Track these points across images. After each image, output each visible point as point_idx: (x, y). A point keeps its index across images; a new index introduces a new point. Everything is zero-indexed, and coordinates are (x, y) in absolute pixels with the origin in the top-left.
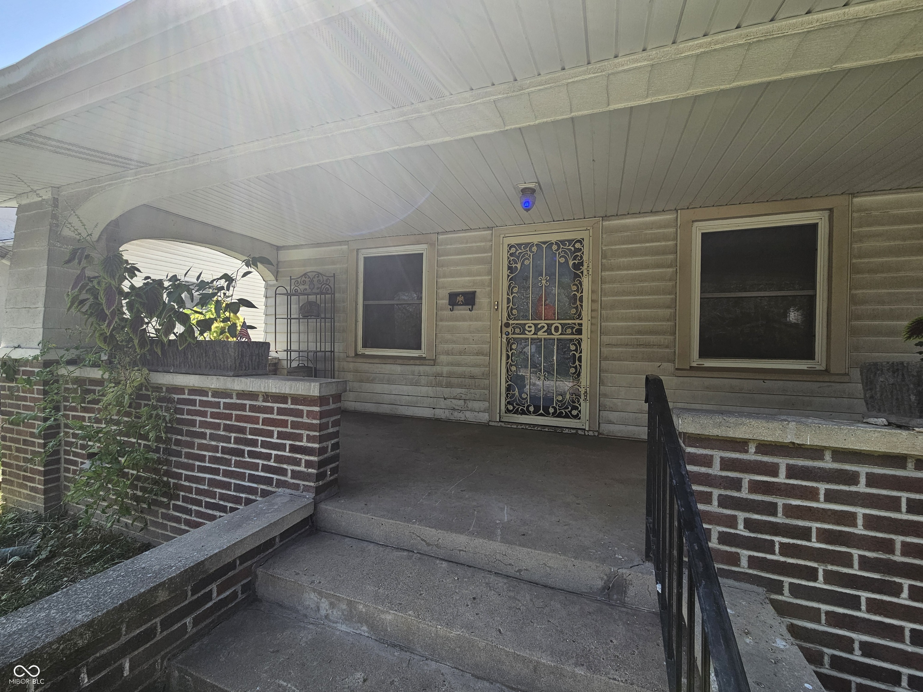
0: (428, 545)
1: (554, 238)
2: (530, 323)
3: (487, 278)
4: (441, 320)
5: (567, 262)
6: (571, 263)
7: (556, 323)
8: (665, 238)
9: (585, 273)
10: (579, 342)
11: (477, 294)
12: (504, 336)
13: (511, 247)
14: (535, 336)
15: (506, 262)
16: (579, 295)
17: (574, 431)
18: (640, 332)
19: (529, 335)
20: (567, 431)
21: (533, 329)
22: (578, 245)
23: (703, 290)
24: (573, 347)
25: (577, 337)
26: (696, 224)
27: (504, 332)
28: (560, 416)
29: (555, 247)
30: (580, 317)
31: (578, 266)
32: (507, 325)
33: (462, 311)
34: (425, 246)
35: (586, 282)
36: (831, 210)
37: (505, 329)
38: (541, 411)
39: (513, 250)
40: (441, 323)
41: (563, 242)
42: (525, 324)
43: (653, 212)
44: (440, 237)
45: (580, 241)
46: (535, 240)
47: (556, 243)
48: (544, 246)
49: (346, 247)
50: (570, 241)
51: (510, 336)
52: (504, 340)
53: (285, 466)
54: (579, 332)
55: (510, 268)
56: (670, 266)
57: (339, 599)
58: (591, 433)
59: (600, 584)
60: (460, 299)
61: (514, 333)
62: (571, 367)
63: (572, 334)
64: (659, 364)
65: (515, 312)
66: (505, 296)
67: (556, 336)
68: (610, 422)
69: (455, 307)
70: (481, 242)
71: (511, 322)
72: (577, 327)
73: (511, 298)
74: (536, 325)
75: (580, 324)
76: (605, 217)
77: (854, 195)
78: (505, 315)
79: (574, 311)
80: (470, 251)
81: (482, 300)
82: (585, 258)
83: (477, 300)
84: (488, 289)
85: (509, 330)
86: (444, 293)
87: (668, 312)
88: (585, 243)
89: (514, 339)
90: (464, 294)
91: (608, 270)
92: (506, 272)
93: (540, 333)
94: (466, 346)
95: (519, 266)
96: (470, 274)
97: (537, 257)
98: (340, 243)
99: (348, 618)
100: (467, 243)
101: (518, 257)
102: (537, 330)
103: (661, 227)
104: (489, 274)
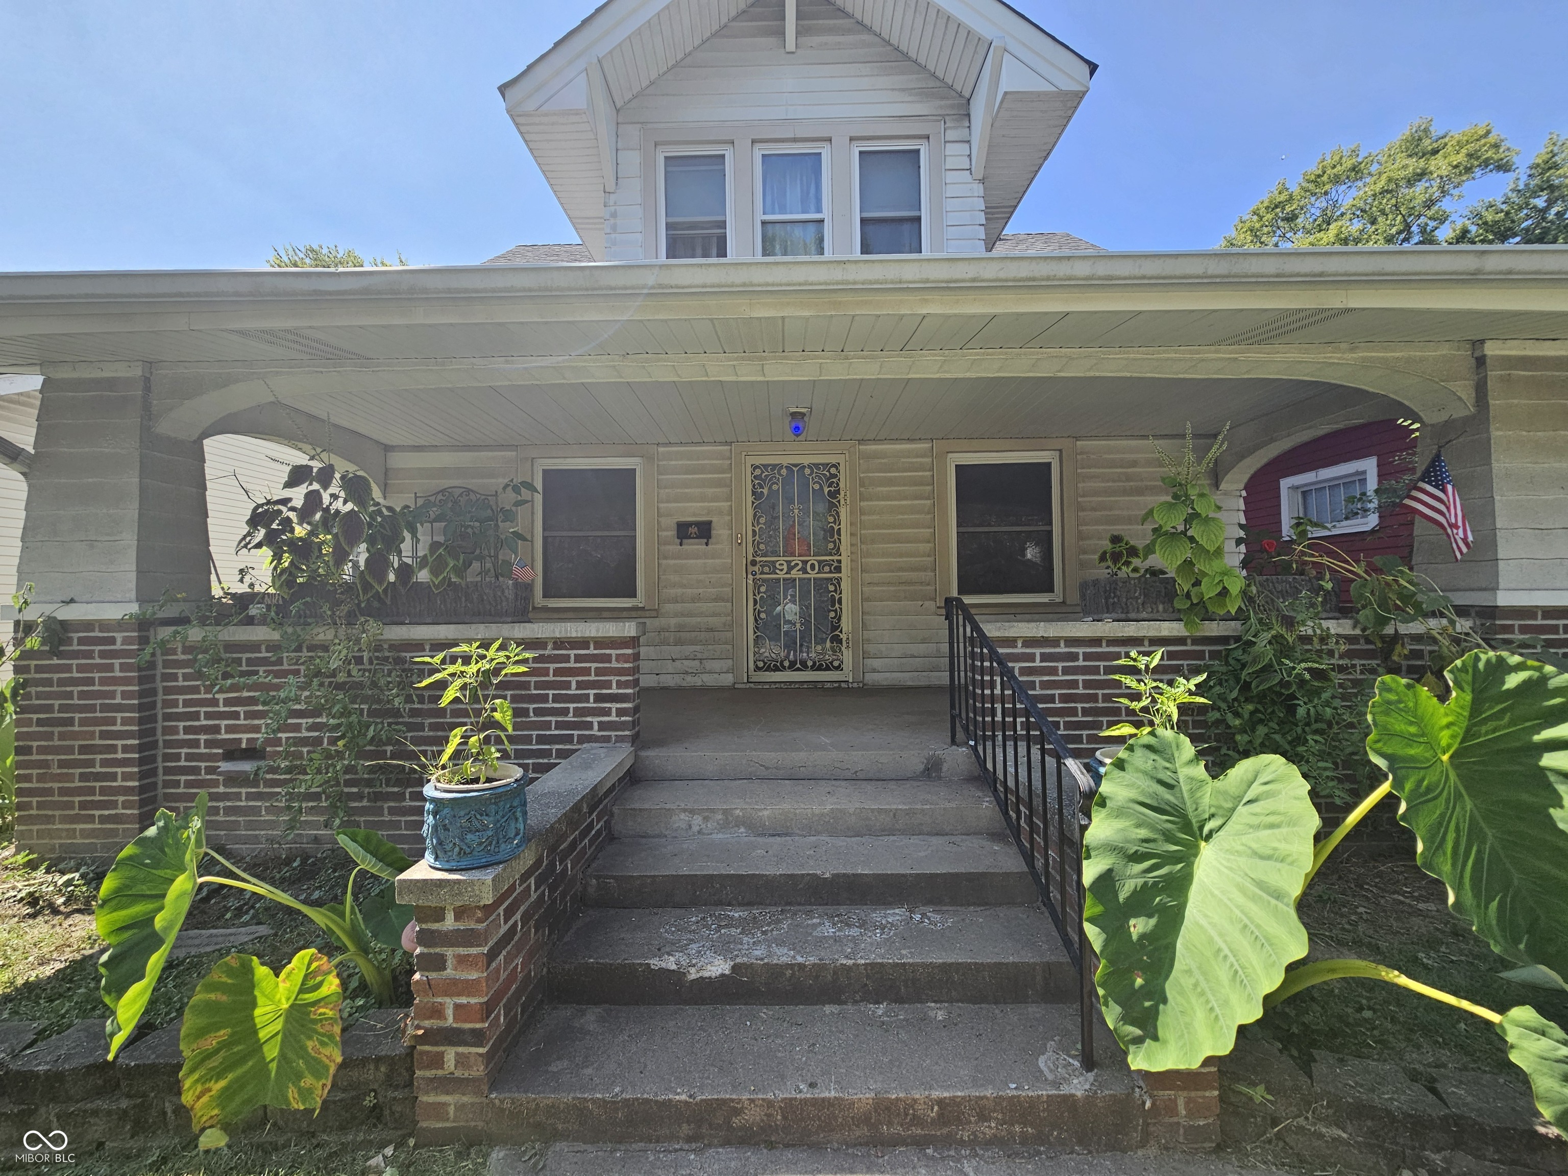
0: (767, 768)
1: (806, 460)
2: (781, 559)
3: (726, 504)
4: (666, 558)
5: (821, 488)
6: (826, 490)
7: (813, 560)
8: (921, 468)
9: (842, 502)
10: (839, 580)
11: (713, 525)
12: (750, 576)
13: (755, 467)
14: (788, 576)
15: (750, 487)
16: (836, 528)
17: (836, 685)
18: (901, 569)
19: (781, 575)
20: (828, 685)
21: (785, 567)
22: (833, 471)
23: (959, 525)
24: (831, 588)
25: (836, 575)
26: (950, 455)
27: (750, 571)
28: (820, 668)
29: (807, 471)
30: (838, 553)
31: (834, 494)
32: (754, 563)
33: (694, 546)
34: (637, 460)
35: (843, 512)
36: (1060, 451)
37: (751, 568)
38: (798, 665)
39: (758, 472)
40: (664, 562)
41: (817, 465)
42: (776, 562)
43: (910, 440)
44: (661, 449)
45: (836, 466)
46: (786, 461)
47: (809, 467)
48: (795, 469)
49: (514, 453)
50: (825, 465)
51: (758, 576)
52: (750, 582)
53: (589, 719)
54: (838, 569)
55: (754, 493)
56: (928, 498)
57: (713, 811)
58: (855, 685)
59: (922, 767)
60: (693, 530)
61: (762, 573)
62: (830, 611)
63: (831, 572)
64: (920, 603)
65: (762, 546)
66: (750, 528)
67: (813, 575)
68: (874, 671)
69: (685, 541)
70: (717, 459)
71: (758, 559)
72: (836, 564)
73: (757, 529)
74: (788, 562)
75: (839, 561)
76: (861, 441)
77: (1077, 438)
78: (751, 550)
79: (831, 546)
80: (702, 470)
81: (720, 531)
82: (842, 485)
83: (713, 532)
84: (728, 518)
85: (756, 569)
86: (670, 522)
87: (926, 547)
88: (842, 468)
89: (764, 580)
90: (698, 524)
91: (867, 500)
92: (750, 498)
93: (794, 572)
94: (701, 591)
95: (765, 491)
96: (703, 499)
97: (787, 481)
98: (502, 447)
99: (724, 826)
100: (698, 459)
101: (764, 481)
102: (790, 569)
103: (917, 456)
104: (729, 499)
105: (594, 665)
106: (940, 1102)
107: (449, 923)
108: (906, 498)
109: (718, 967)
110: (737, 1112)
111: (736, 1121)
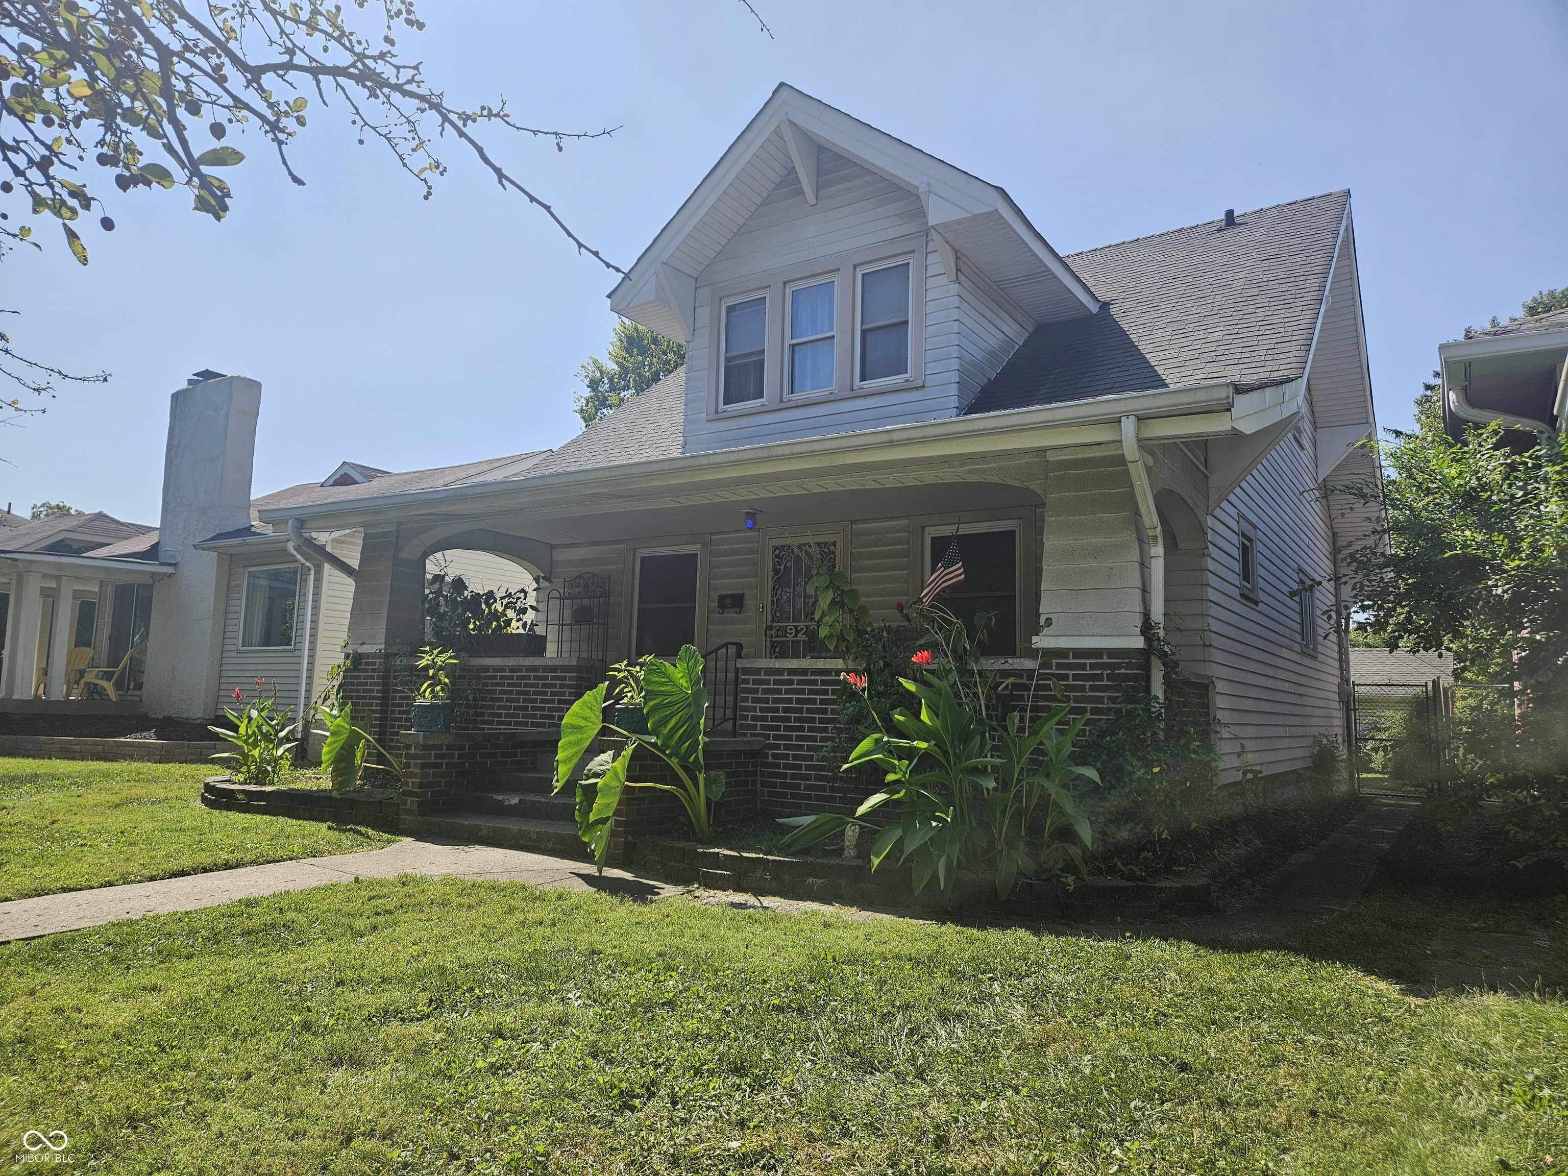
1: (812, 540)
2: (790, 625)
3: (754, 580)
4: (712, 624)
5: (823, 563)
8: (900, 542)
11: (745, 596)
12: (768, 639)
13: (775, 548)
14: (796, 639)
15: (771, 565)
19: (790, 638)
21: (793, 631)
22: (831, 548)
26: (927, 529)
27: (768, 635)
29: (812, 549)
32: (771, 628)
33: (730, 615)
34: (699, 546)
36: (1024, 519)
37: (769, 632)
39: (777, 552)
40: (712, 627)
41: (819, 544)
42: (787, 627)
43: (893, 518)
44: (713, 537)
45: (834, 544)
46: (796, 542)
47: (814, 546)
48: (804, 548)
49: (624, 546)
50: (826, 544)
51: (774, 639)
52: (768, 644)
55: (773, 570)
56: (905, 569)
60: (728, 601)
61: (778, 636)
65: (778, 614)
66: (770, 599)
69: (725, 610)
70: (749, 543)
71: (774, 624)
73: (775, 600)
74: (796, 627)
76: (854, 522)
78: (770, 617)
80: (740, 552)
81: (749, 602)
82: (838, 560)
83: (745, 603)
84: (754, 591)
85: (773, 633)
86: (715, 595)
88: (837, 545)
89: (778, 642)
90: (732, 596)
91: (857, 572)
92: (771, 574)
93: (799, 635)
95: (782, 568)
96: (739, 576)
97: (797, 559)
98: (616, 541)
100: (737, 544)
101: (781, 559)
102: (797, 632)
103: (897, 532)
104: (756, 575)
106: (537, 832)
107: (413, 751)
108: (887, 570)
109: (515, 801)
110: (480, 830)
111: (480, 834)
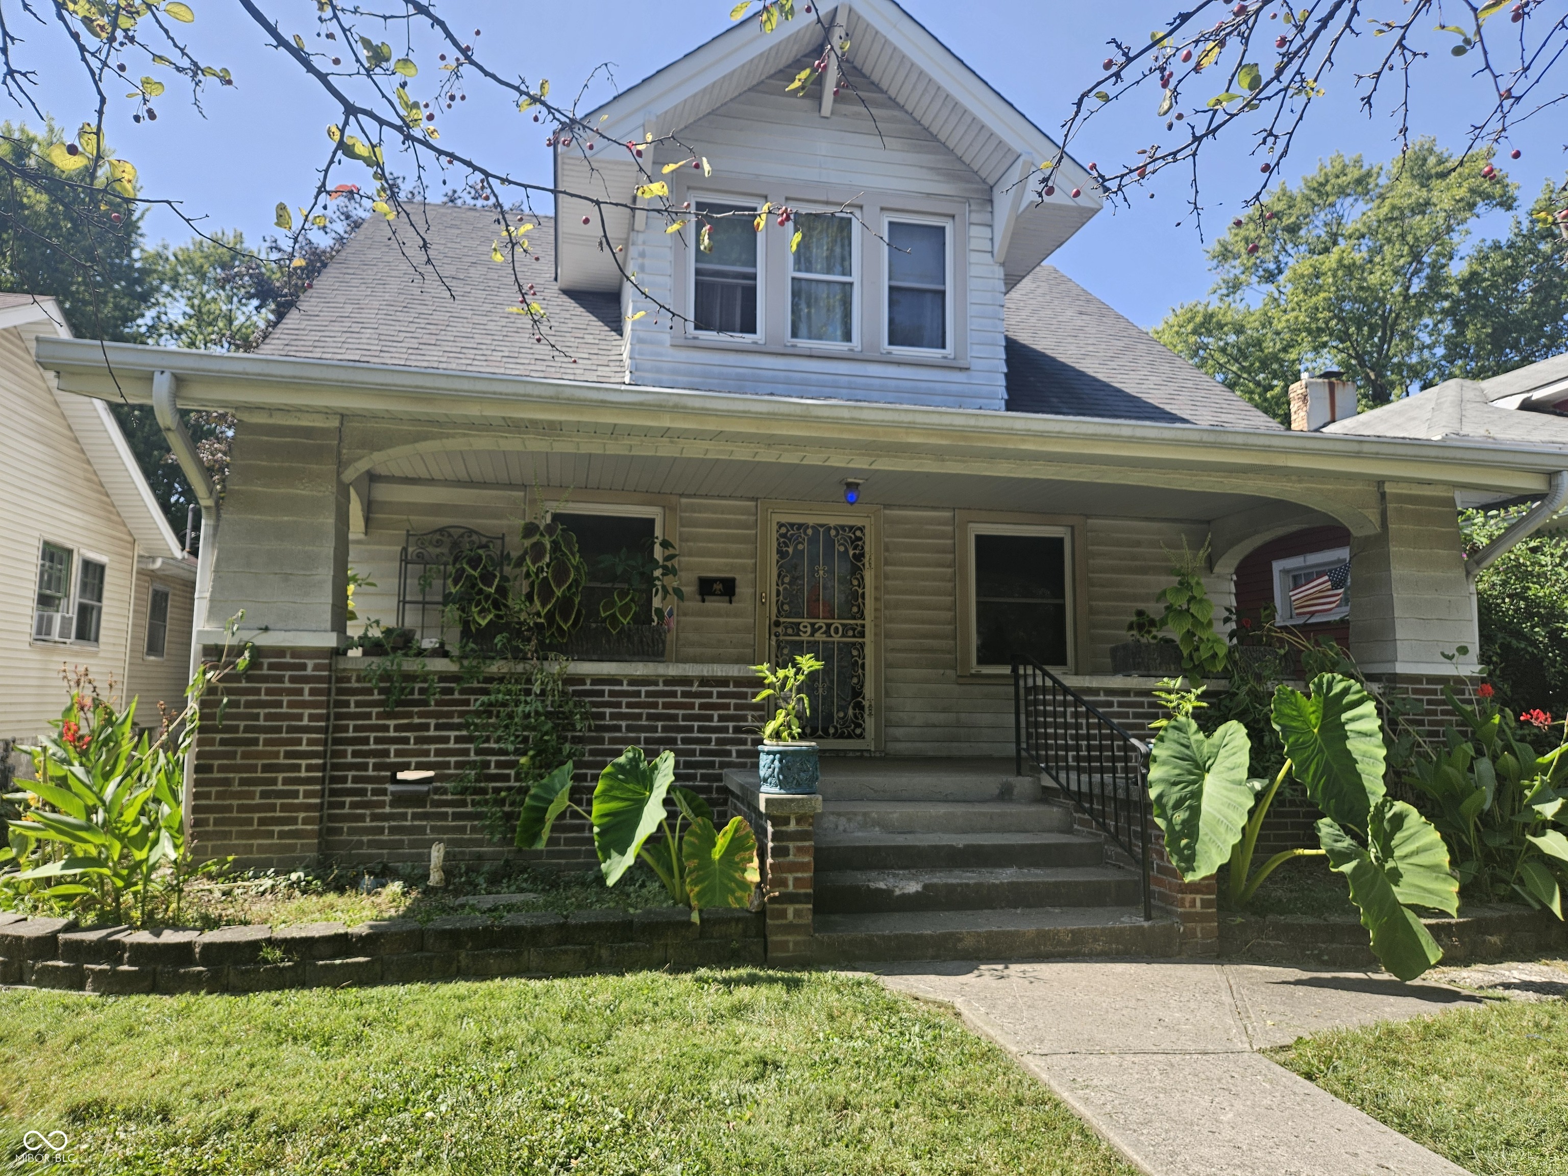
0: (876, 791)
1: (832, 521)
2: (806, 621)
3: (750, 562)
4: (685, 615)
5: (846, 551)
6: (851, 553)
7: (837, 623)
8: (942, 536)
9: (867, 565)
10: (862, 646)
11: (737, 582)
12: (773, 637)
13: (781, 525)
14: (811, 639)
15: (775, 545)
16: (860, 591)
17: (858, 754)
18: (925, 636)
19: (805, 638)
20: (851, 754)
21: (809, 630)
22: (858, 533)
23: (978, 594)
24: (855, 653)
25: (860, 640)
26: (971, 525)
27: (773, 632)
28: (842, 736)
29: (833, 533)
30: (862, 617)
31: (860, 557)
32: (777, 624)
33: (715, 604)
34: (656, 509)
35: (869, 576)
36: (1073, 527)
37: (774, 630)
38: (820, 733)
39: (783, 530)
40: (683, 618)
41: (843, 527)
42: (799, 624)
43: (934, 508)
44: (684, 500)
45: (861, 529)
46: (811, 520)
47: (835, 528)
48: (821, 530)
49: (522, 494)
50: (851, 528)
51: (781, 638)
52: (773, 643)
53: (728, 747)
54: (862, 634)
55: (778, 552)
56: (949, 566)
57: (855, 814)
58: (878, 755)
59: (997, 791)
60: (718, 587)
61: (786, 634)
62: (853, 676)
63: (854, 636)
64: (942, 671)
65: (786, 607)
66: (774, 587)
67: (836, 638)
68: (897, 740)
69: (707, 598)
70: (742, 514)
71: (782, 620)
72: (859, 628)
73: (781, 589)
74: (813, 625)
75: (863, 626)
76: (887, 506)
77: (1088, 516)
78: (774, 610)
79: (855, 609)
80: (726, 524)
81: (743, 589)
82: (867, 548)
83: (737, 590)
84: (752, 576)
85: (780, 630)
86: (693, 577)
87: (949, 615)
88: (867, 531)
89: (787, 642)
90: (721, 581)
91: (891, 564)
92: (775, 557)
93: (817, 635)
94: (721, 651)
95: (790, 550)
96: (727, 554)
97: (814, 541)
98: (510, 486)
99: (863, 826)
100: (722, 513)
101: (790, 540)
102: (814, 631)
103: (939, 524)
104: (754, 556)
105: (733, 701)
106: (1072, 931)
107: (792, 826)
108: (928, 565)
109: (913, 887)
110: (960, 940)
111: (960, 946)
